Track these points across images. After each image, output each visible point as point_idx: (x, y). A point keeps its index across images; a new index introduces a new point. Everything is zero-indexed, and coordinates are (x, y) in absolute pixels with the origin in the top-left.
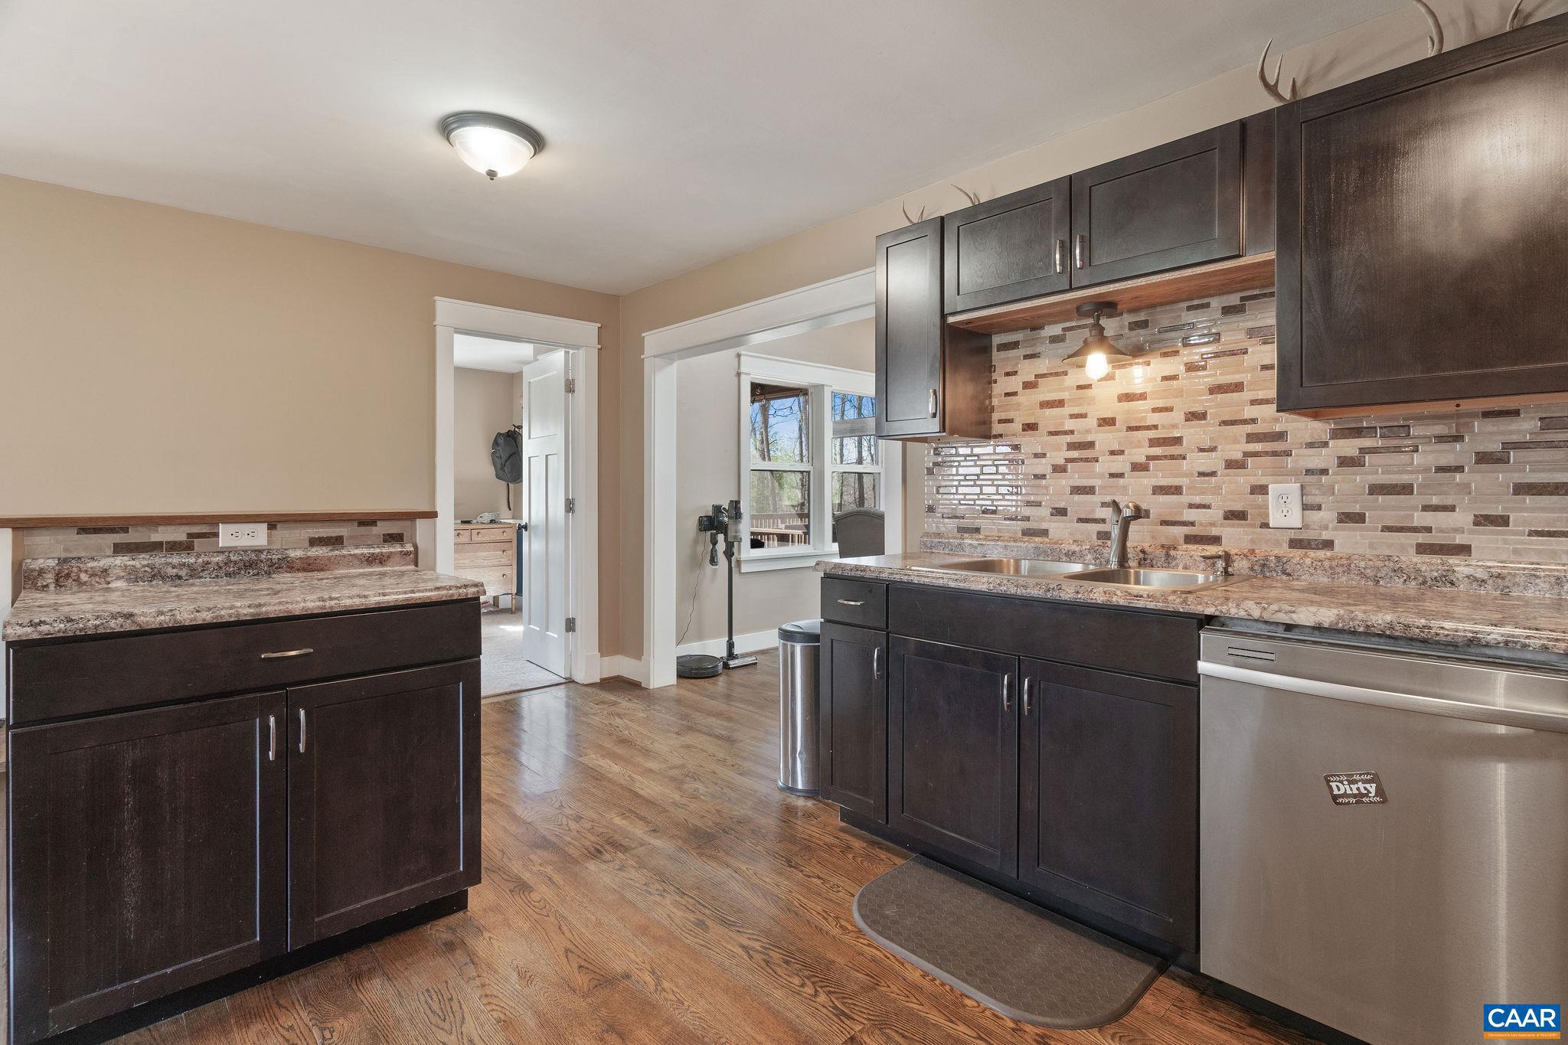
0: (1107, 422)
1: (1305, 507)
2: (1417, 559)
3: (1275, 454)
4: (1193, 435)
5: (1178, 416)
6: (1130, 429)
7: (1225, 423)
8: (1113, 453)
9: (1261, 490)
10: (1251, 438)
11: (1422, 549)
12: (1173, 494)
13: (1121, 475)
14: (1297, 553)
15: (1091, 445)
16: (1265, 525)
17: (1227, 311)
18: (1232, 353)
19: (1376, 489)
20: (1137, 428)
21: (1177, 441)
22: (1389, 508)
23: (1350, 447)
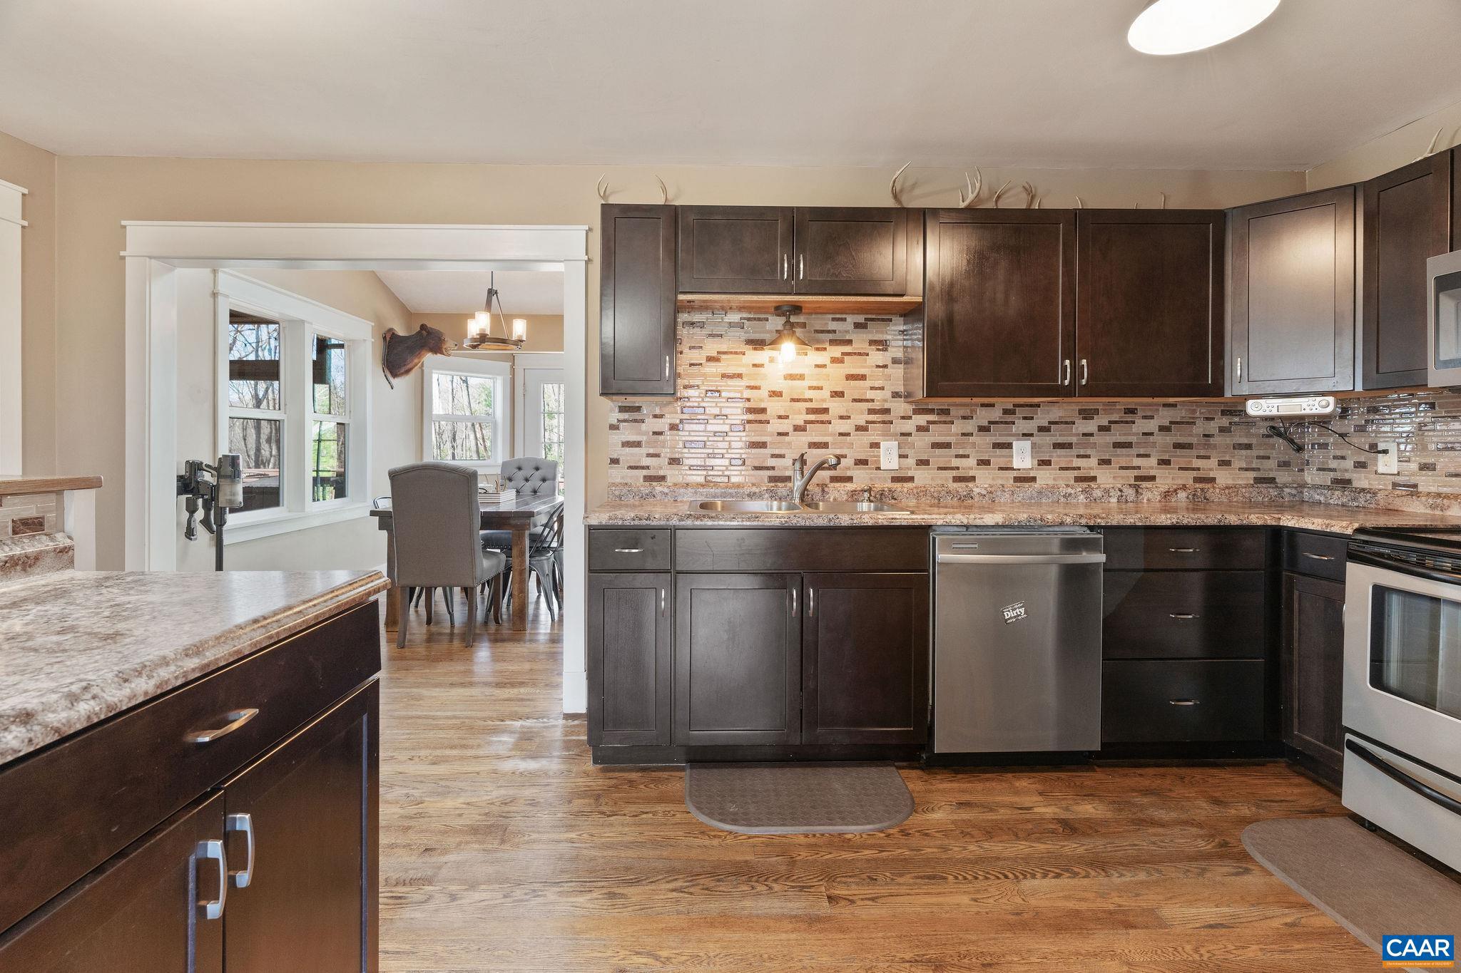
0: (775, 394)
1: (901, 456)
2: (956, 485)
3: (884, 422)
4: (836, 407)
5: (826, 393)
6: (793, 400)
7: (855, 400)
8: (780, 417)
9: (876, 445)
10: (871, 411)
11: (957, 479)
12: (823, 448)
13: (786, 434)
14: (898, 486)
15: (763, 411)
16: (878, 468)
17: (858, 326)
18: (860, 354)
19: (936, 445)
20: (798, 400)
21: (826, 411)
22: (939, 457)
23: (922, 420)
